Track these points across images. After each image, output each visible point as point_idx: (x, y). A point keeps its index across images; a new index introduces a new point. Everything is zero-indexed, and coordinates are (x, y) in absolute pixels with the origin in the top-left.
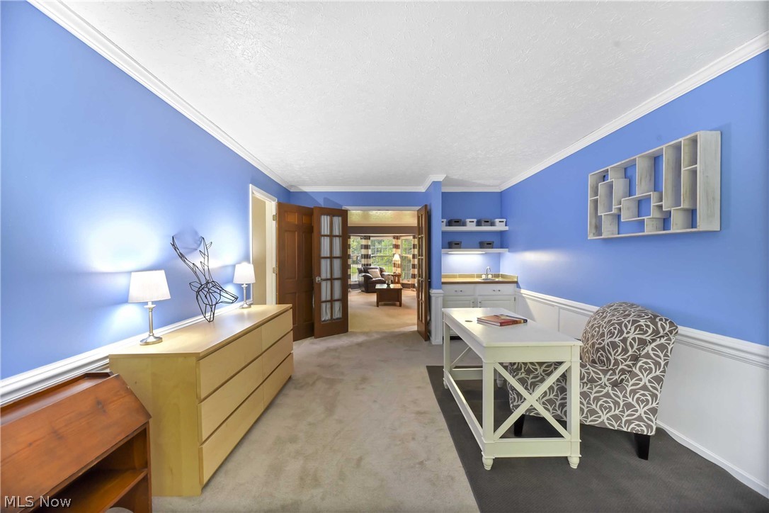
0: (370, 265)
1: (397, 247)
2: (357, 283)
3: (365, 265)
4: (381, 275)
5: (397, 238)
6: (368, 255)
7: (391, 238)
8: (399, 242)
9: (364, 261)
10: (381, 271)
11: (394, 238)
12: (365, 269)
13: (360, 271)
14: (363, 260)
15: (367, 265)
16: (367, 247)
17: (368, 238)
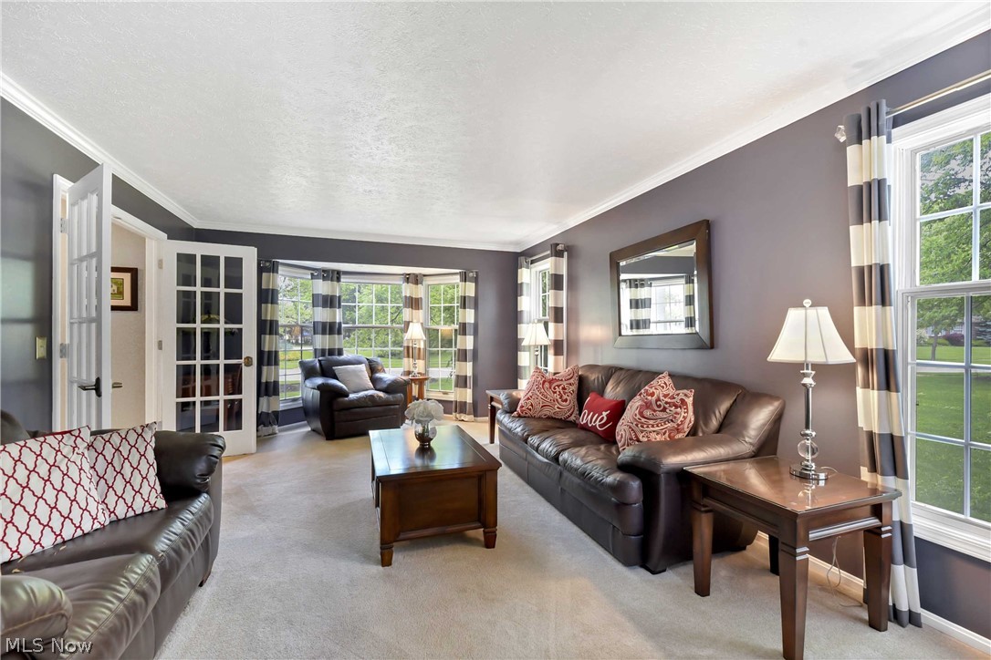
0: (340, 352)
1: (414, 303)
2: (300, 404)
3: (323, 352)
4: (373, 380)
5: (416, 280)
6: (332, 325)
7: (399, 281)
8: (419, 291)
9: (321, 341)
10: (373, 368)
11: (407, 280)
12: (325, 366)
13: (309, 372)
14: (319, 338)
15: (331, 352)
16: (329, 302)
17: (336, 276)
